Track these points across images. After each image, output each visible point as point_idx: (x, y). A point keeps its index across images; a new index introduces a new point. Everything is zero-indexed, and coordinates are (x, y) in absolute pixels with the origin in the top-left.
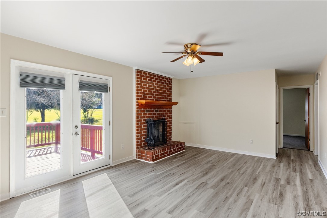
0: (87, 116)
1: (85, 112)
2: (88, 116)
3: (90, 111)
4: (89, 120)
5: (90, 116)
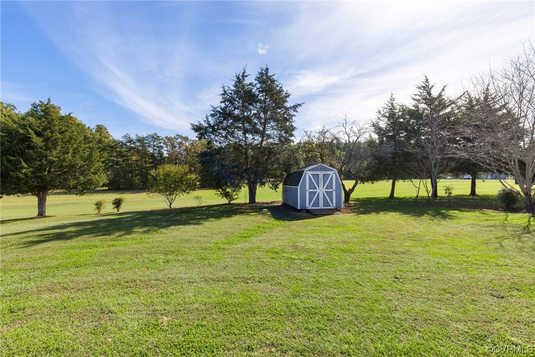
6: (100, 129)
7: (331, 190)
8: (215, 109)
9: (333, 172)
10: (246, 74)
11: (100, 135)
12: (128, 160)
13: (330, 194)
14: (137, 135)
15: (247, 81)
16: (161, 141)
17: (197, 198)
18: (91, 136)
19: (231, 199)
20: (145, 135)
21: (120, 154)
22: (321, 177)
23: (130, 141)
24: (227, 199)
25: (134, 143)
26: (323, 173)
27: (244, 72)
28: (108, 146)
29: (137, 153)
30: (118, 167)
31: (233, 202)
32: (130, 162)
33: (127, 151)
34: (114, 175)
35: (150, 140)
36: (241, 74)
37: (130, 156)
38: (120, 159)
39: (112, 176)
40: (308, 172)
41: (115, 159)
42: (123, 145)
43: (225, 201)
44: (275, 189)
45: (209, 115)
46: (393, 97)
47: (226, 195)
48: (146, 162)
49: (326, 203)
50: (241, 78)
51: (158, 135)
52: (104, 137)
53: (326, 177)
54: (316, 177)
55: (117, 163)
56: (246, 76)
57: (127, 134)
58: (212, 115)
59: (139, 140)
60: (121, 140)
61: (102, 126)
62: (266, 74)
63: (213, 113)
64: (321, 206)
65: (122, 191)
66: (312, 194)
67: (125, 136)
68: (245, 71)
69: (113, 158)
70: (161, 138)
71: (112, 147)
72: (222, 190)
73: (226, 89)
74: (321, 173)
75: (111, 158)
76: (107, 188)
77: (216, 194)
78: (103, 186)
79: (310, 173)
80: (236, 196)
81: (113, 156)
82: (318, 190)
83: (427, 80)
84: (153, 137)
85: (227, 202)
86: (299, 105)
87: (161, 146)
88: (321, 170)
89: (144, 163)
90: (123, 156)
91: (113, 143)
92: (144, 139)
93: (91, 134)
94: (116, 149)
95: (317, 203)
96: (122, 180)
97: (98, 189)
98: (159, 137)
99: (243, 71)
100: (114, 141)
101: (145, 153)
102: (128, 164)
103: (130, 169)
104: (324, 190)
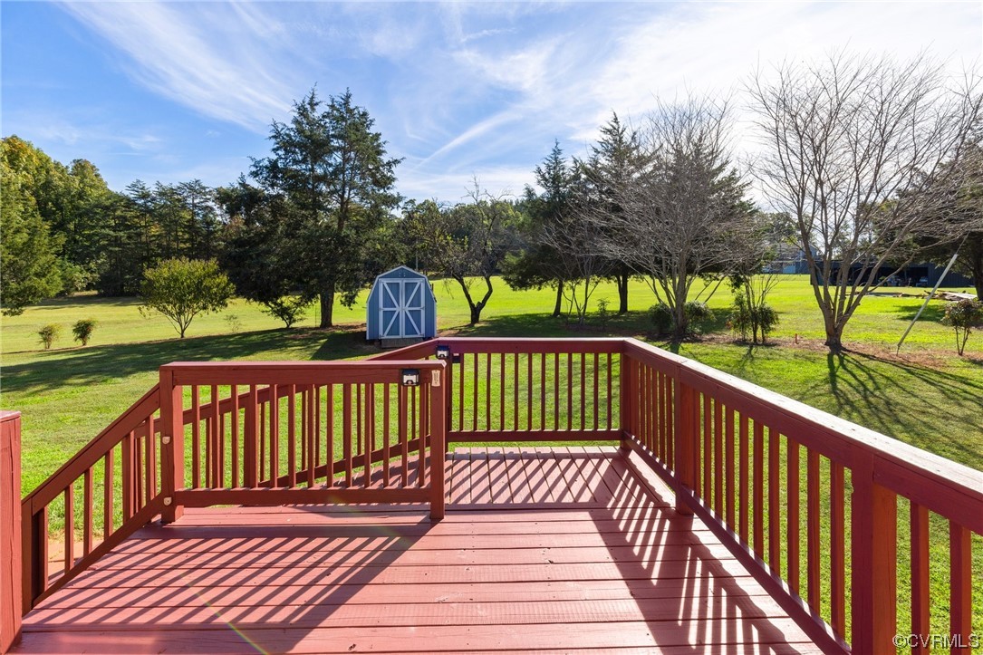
0: (745, 298)
1: (737, 285)
2: (749, 302)
3: (757, 281)
4: (752, 312)
5: (757, 302)
6: (81, 167)
7: (417, 308)
8: (259, 162)
9: (421, 280)
10: (316, 100)
11: (81, 182)
12: (139, 235)
13: (416, 314)
14: (158, 183)
15: (318, 113)
16: (208, 197)
17: (232, 318)
18: (61, 183)
19: (291, 320)
20: (175, 185)
21: (123, 224)
22: (402, 288)
23: (145, 196)
24: (283, 319)
25: (154, 199)
26: (405, 281)
27: (312, 98)
28: (96, 206)
29: (160, 221)
30: (117, 249)
31: (293, 325)
32: (144, 238)
33: (137, 217)
34: (110, 265)
35: (185, 194)
36: (307, 100)
37: (145, 227)
38: (122, 234)
39: (108, 267)
40: (383, 280)
41: (111, 233)
42: (129, 203)
43: (280, 323)
44: (349, 305)
45: (246, 173)
46: (560, 147)
47: (283, 312)
48: (177, 239)
49: (410, 329)
50: (308, 106)
51: (203, 185)
52: (91, 187)
53: (409, 287)
54: (395, 287)
55: (117, 241)
56: (317, 104)
57: (138, 181)
58: (255, 174)
59: (162, 194)
60: (126, 193)
61: (86, 161)
62: (347, 103)
63: (254, 169)
64: (402, 334)
65: (126, 299)
66: (388, 315)
67: (134, 186)
68: (313, 94)
69: (107, 231)
70: (207, 190)
71: (107, 208)
72: (276, 304)
73: (280, 127)
74: (402, 282)
75: (103, 231)
76: (95, 292)
77: (263, 312)
78: (88, 288)
79: (385, 281)
80: (301, 316)
81: (109, 227)
82: (397, 309)
83: (616, 119)
84: (191, 188)
85: (285, 326)
86: (396, 161)
87: (207, 207)
88: (402, 277)
89: (174, 241)
90: (128, 227)
91: (108, 199)
92: (173, 191)
93: (60, 179)
94: (115, 211)
95: (395, 330)
96: (128, 277)
97: (76, 294)
98: (204, 188)
99: (311, 96)
100: (111, 195)
101: (176, 222)
102: (141, 243)
103: (145, 254)
104: (407, 309)
